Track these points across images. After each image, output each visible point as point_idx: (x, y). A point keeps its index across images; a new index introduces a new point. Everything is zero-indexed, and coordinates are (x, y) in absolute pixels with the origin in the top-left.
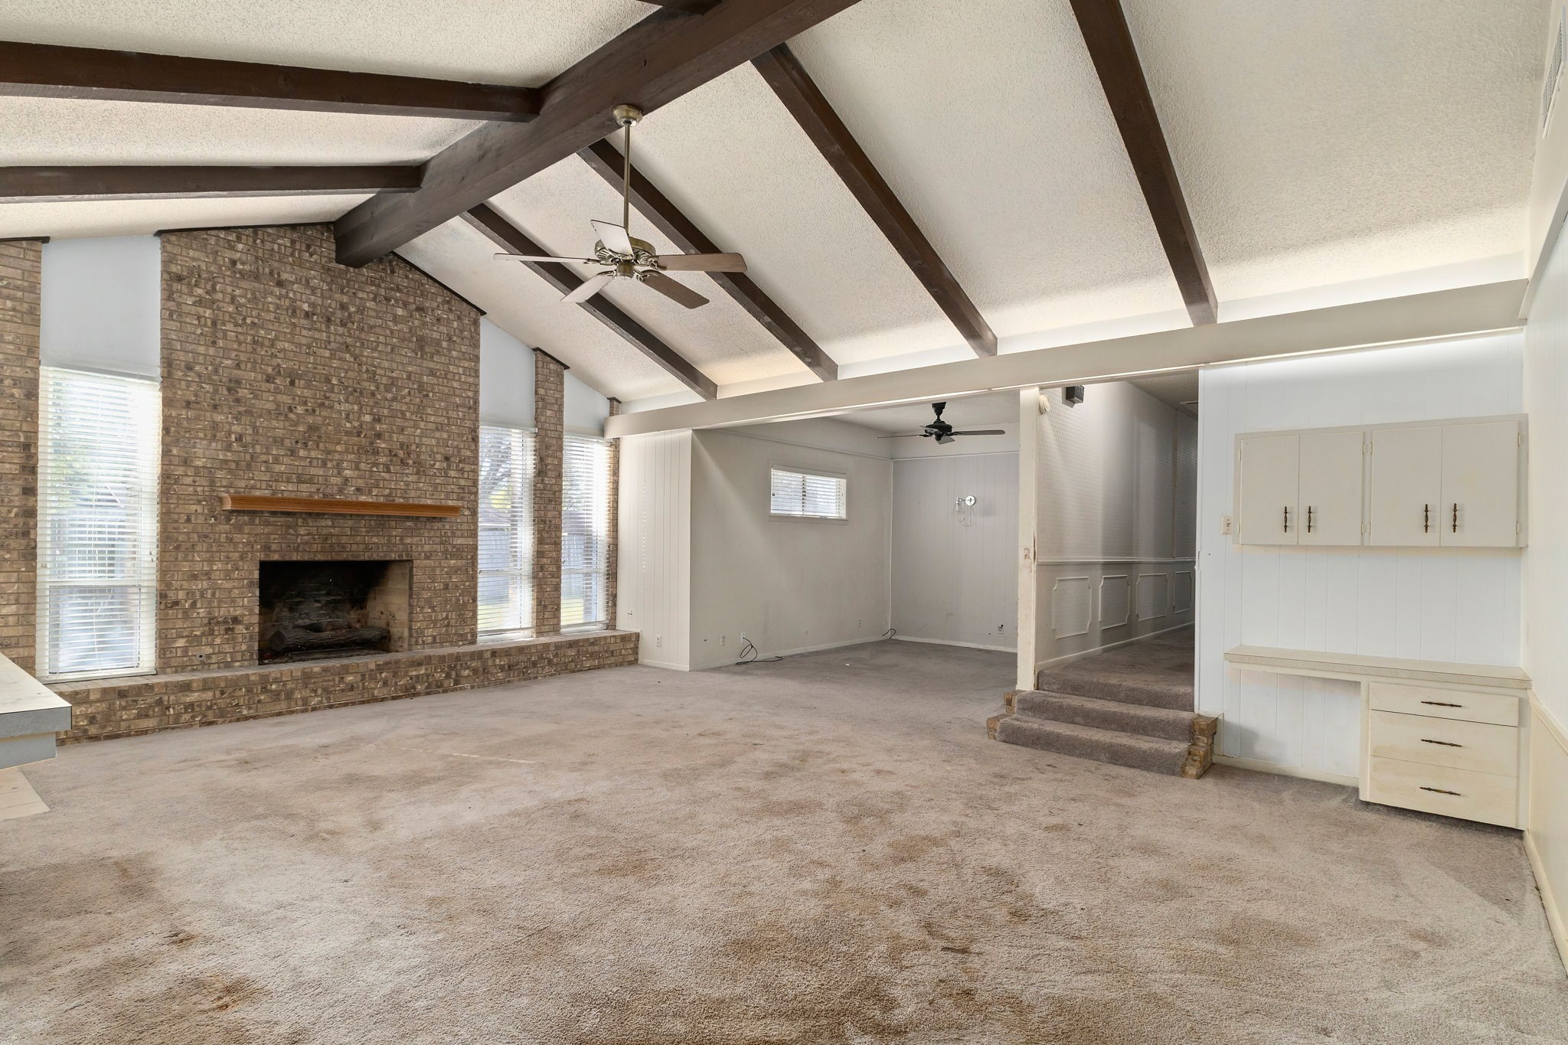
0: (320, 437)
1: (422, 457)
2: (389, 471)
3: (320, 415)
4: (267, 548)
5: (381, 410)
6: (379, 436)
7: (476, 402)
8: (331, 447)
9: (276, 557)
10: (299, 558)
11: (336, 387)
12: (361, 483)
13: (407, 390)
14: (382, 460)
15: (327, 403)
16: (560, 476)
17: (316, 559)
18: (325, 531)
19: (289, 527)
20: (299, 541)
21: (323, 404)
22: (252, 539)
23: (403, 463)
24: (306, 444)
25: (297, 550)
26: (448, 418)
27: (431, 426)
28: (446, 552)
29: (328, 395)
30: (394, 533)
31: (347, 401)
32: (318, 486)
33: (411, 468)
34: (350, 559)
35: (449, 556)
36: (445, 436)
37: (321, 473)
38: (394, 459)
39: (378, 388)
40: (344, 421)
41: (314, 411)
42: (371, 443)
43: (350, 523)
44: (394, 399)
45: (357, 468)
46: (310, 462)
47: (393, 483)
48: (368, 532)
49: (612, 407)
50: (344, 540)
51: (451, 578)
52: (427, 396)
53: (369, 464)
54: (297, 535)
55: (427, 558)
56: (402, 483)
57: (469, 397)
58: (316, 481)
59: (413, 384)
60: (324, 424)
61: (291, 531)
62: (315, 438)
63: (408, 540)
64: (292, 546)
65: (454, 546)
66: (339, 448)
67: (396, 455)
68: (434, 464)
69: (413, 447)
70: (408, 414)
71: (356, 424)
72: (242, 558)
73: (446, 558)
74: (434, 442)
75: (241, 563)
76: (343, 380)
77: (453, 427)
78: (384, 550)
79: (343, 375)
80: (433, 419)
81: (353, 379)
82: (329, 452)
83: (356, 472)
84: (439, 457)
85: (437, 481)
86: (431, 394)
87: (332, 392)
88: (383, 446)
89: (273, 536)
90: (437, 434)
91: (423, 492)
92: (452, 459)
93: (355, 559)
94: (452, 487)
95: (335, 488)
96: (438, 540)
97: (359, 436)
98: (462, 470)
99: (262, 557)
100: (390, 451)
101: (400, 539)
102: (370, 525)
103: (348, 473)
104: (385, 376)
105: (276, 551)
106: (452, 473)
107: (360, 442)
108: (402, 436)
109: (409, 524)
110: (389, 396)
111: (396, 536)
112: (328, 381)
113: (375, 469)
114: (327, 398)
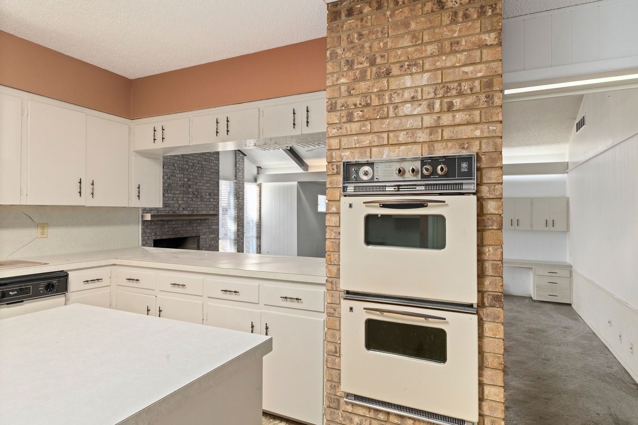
0: (171, 188)
1: (203, 194)
2: (192, 201)
3: (172, 180)
4: (156, 234)
5: (190, 176)
6: (189, 186)
7: (219, 171)
8: (175, 192)
9: (158, 238)
10: (166, 238)
11: (176, 168)
12: (184, 206)
13: (198, 167)
14: (191, 196)
15: (174, 174)
16: (243, 199)
17: (171, 237)
18: (173, 226)
19: (162, 225)
20: (165, 231)
21: (173, 175)
22: (151, 231)
23: (197, 197)
24: (167, 191)
25: (165, 234)
26: (210, 178)
27: (205, 182)
28: (210, 232)
30: (194, 225)
31: (180, 173)
32: (171, 208)
33: (199, 199)
34: (181, 237)
35: (211, 234)
36: (209, 185)
37: (172, 203)
38: (194, 195)
39: (189, 167)
40: (179, 181)
41: (170, 178)
42: (187, 190)
43: (181, 222)
44: (194, 172)
45: (183, 200)
46: (169, 198)
47: (194, 205)
48: (186, 225)
49: (258, 170)
50: (179, 229)
51: (211, 242)
52: (204, 169)
53: (186, 198)
54: (165, 228)
55: (204, 235)
56: (196, 205)
57: (216, 169)
58: (170, 206)
59: (200, 165)
60: (173, 183)
61: (163, 227)
62: (170, 189)
63: (198, 228)
64: (163, 233)
65: (212, 229)
66: (177, 192)
67: (194, 194)
68: (206, 197)
69: (200, 191)
70: (198, 177)
71: (182, 182)
72: (148, 239)
73: (210, 234)
74: (206, 188)
75: (148, 241)
76: (179, 165)
77: (212, 181)
78: (191, 232)
79: (178, 163)
80: (205, 178)
81: (181, 164)
82: (174, 194)
83: (183, 202)
84: (207, 194)
85: (207, 204)
86: (205, 169)
87: (175, 170)
88: (191, 190)
89: (157, 229)
90: (207, 185)
91: (203, 208)
92: (211, 194)
93: (182, 237)
94: (212, 205)
95: (176, 208)
96: (207, 227)
97: (183, 187)
98: (214, 199)
99: (154, 238)
100: (193, 192)
101: (196, 228)
102: (187, 223)
103: (180, 202)
104: (191, 162)
105: (158, 235)
106: (212, 200)
107: (184, 189)
108: (196, 186)
109: (199, 221)
110: (192, 170)
111: (195, 227)
112: (174, 166)
113: (188, 200)
114: (174, 172)
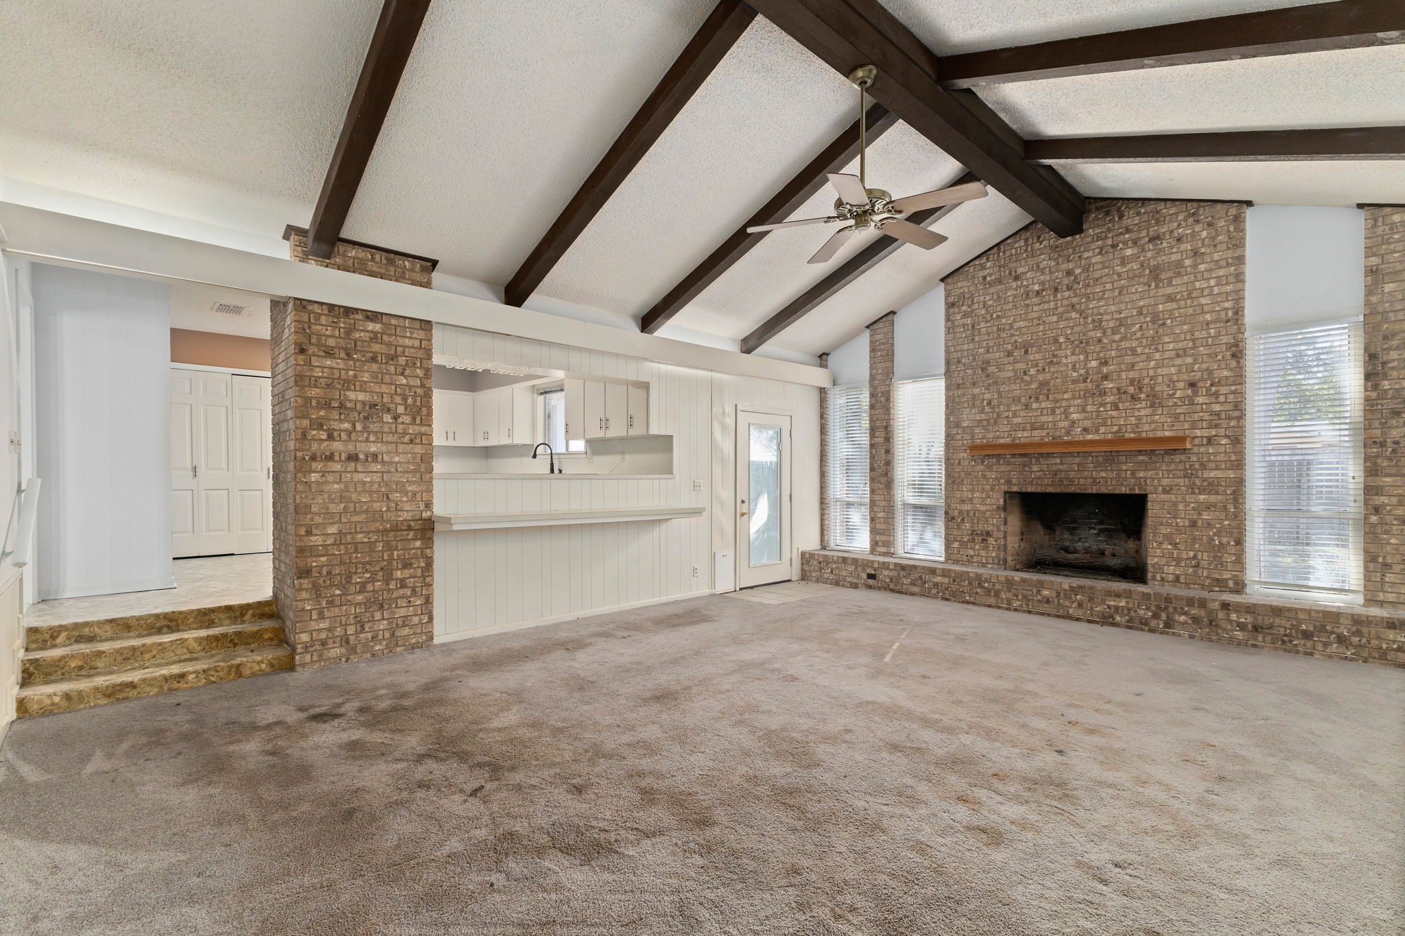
0: (1049, 390)
1: (1155, 389)
2: (1117, 409)
3: (1049, 372)
4: (1009, 482)
5: (1109, 353)
6: (1105, 377)
8: (1059, 396)
10: (1033, 490)
11: (1063, 344)
12: (1087, 423)
13: (1136, 326)
14: (1110, 399)
17: (1047, 491)
18: (1054, 468)
20: (1033, 476)
21: (1052, 362)
22: (999, 476)
23: (1134, 398)
24: (1037, 398)
25: (1031, 483)
27: (1170, 354)
29: (1056, 353)
30: (1124, 468)
31: (1073, 354)
32: (1048, 431)
33: (1144, 402)
34: (1078, 491)
36: (1188, 360)
37: (1051, 419)
38: (1123, 396)
40: (1070, 372)
41: (1044, 370)
42: (1098, 386)
43: (1077, 460)
45: (1084, 411)
46: (1041, 412)
47: (1123, 419)
48: (1096, 467)
50: (1072, 475)
53: (1095, 405)
54: (1032, 472)
56: (1133, 418)
58: (1046, 427)
60: (1052, 379)
61: (1026, 468)
62: (1045, 392)
63: (1142, 474)
64: (1027, 480)
65: (1207, 480)
66: (1066, 396)
68: (1174, 394)
69: (1147, 381)
71: (1082, 372)
72: (992, 489)
73: (1196, 494)
74: (1171, 370)
75: (991, 493)
76: (1070, 337)
79: (1069, 332)
80: (1171, 346)
81: (1079, 333)
82: (1057, 401)
83: (1083, 415)
85: (1181, 411)
86: (1166, 322)
87: (1060, 349)
88: (1111, 386)
89: (1013, 473)
90: (1178, 361)
91: (1160, 425)
92: (1200, 384)
94: (1201, 414)
95: (1063, 431)
96: (1181, 473)
97: (1085, 381)
98: (1217, 394)
99: (1005, 488)
100: (1118, 389)
101: (1132, 474)
102: (1098, 460)
103: (1075, 416)
104: (1111, 320)
105: (1015, 484)
106: (1201, 400)
107: (1087, 386)
108: (1132, 373)
109: (1141, 458)
110: (1116, 337)
111: (1126, 470)
112: (1056, 341)
113: (1102, 409)
114: (1054, 356)
